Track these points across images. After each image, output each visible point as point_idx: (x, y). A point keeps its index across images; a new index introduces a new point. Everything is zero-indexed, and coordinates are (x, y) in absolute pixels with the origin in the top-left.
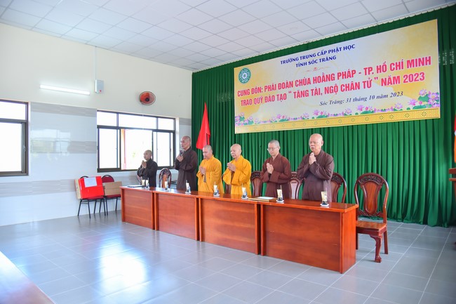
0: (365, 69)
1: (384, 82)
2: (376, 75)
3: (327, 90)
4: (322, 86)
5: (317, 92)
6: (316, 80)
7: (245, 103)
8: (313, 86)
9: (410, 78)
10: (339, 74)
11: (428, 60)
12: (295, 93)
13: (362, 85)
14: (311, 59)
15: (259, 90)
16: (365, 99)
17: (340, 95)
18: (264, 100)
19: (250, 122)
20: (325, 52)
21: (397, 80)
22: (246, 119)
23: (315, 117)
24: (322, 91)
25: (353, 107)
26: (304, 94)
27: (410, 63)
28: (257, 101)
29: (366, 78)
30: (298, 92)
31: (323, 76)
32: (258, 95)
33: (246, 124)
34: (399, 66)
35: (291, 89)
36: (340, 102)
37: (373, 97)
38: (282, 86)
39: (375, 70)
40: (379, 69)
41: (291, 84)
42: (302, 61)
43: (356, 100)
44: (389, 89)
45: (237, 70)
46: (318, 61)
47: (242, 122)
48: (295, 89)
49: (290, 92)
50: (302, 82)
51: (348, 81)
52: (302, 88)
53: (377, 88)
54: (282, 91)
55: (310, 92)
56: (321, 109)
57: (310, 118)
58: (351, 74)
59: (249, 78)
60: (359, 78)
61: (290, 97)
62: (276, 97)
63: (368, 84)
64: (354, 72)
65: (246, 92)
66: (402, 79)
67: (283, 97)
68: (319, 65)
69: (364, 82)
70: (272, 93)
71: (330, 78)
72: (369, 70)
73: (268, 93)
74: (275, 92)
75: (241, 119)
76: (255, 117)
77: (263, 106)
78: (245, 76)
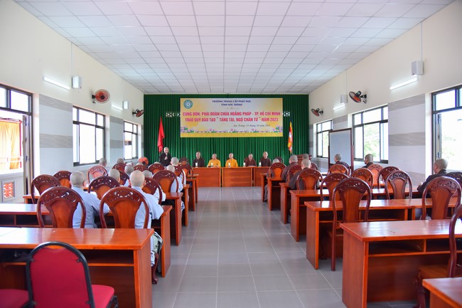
0: (255, 113)
1: (263, 120)
2: (259, 116)
3: (238, 120)
4: (235, 117)
5: (232, 120)
6: (232, 114)
7: (188, 120)
8: (230, 116)
9: (273, 119)
10: (243, 113)
11: (279, 114)
12: (220, 118)
13: (254, 119)
14: (229, 103)
15: (199, 114)
16: (255, 126)
17: (243, 123)
18: (201, 120)
19: (192, 132)
20: (237, 101)
21: (268, 119)
22: (189, 129)
23: (231, 132)
24: (235, 120)
25: (250, 129)
26: (226, 120)
27: (273, 113)
28: (196, 120)
29: (256, 117)
30: (222, 118)
31: (236, 113)
32: (198, 117)
33: (189, 132)
34: (269, 114)
35: (218, 116)
36: (244, 126)
37: (258, 125)
38: (212, 114)
39: (259, 114)
40: (262, 114)
41: (218, 114)
42: (225, 103)
43: (251, 126)
44: (265, 123)
45: (182, 100)
46: (233, 104)
47: (186, 131)
48: (220, 116)
49: (218, 118)
50: (224, 114)
51: (248, 117)
52: (225, 117)
53: (260, 122)
54: (213, 117)
55: (229, 119)
56: (234, 128)
57: (229, 132)
58: (249, 114)
59: (191, 106)
60: (252, 116)
61: (217, 120)
62: (209, 119)
63: (256, 120)
65: (188, 114)
66: (270, 119)
67: (213, 120)
68: (233, 106)
70: (206, 117)
71: (239, 114)
72: (257, 113)
73: (204, 117)
74: (208, 116)
75: (185, 129)
76: (195, 129)
77: (201, 123)
78: (188, 104)
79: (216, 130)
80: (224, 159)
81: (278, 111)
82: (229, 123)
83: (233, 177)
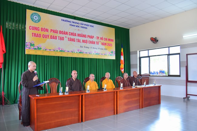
0: (97, 37)
1: (103, 44)
2: (100, 40)
3: (84, 41)
4: (81, 39)
5: (79, 41)
6: (79, 35)
7: (35, 35)
8: (77, 37)
9: (109, 45)
10: (88, 36)
11: (112, 40)
12: (68, 38)
13: (96, 43)
14: (77, 25)
15: (47, 30)
16: (96, 49)
17: (88, 45)
18: (50, 37)
19: (39, 48)
20: (83, 24)
21: (106, 44)
22: (36, 45)
23: (78, 52)
24: (81, 41)
26: (73, 40)
27: (109, 40)
28: (45, 37)
30: (70, 38)
31: (82, 35)
32: (46, 33)
33: (36, 49)
34: (106, 39)
35: (66, 36)
36: (88, 48)
37: (99, 49)
38: (61, 32)
39: (100, 38)
40: (102, 39)
41: (66, 33)
42: (73, 24)
43: (93, 48)
44: (103, 47)
46: (80, 27)
47: (33, 47)
48: (68, 36)
49: (66, 37)
50: (72, 34)
51: (91, 40)
52: (72, 37)
53: (100, 46)
54: (62, 35)
55: (76, 40)
56: (81, 49)
57: (76, 52)
58: (92, 37)
59: (39, 20)
60: (95, 40)
62: (58, 38)
63: (98, 43)
64: (93, 37)
66: (107, 44)
67: (62, 39)
68: (80, 29)
69: (96, 42)
70: (55, 35)
71: (84, 36)
72: (98, 38)
73: (52, 34)
74: (56, 35)
75: (31, 45)
76: (43, 46)
77: (49, 40)
78: (36, 18)
79: (64, 49)
80: (100, 80)
81: (112, 38)
82: (76, 43)
83: (126, 101)
